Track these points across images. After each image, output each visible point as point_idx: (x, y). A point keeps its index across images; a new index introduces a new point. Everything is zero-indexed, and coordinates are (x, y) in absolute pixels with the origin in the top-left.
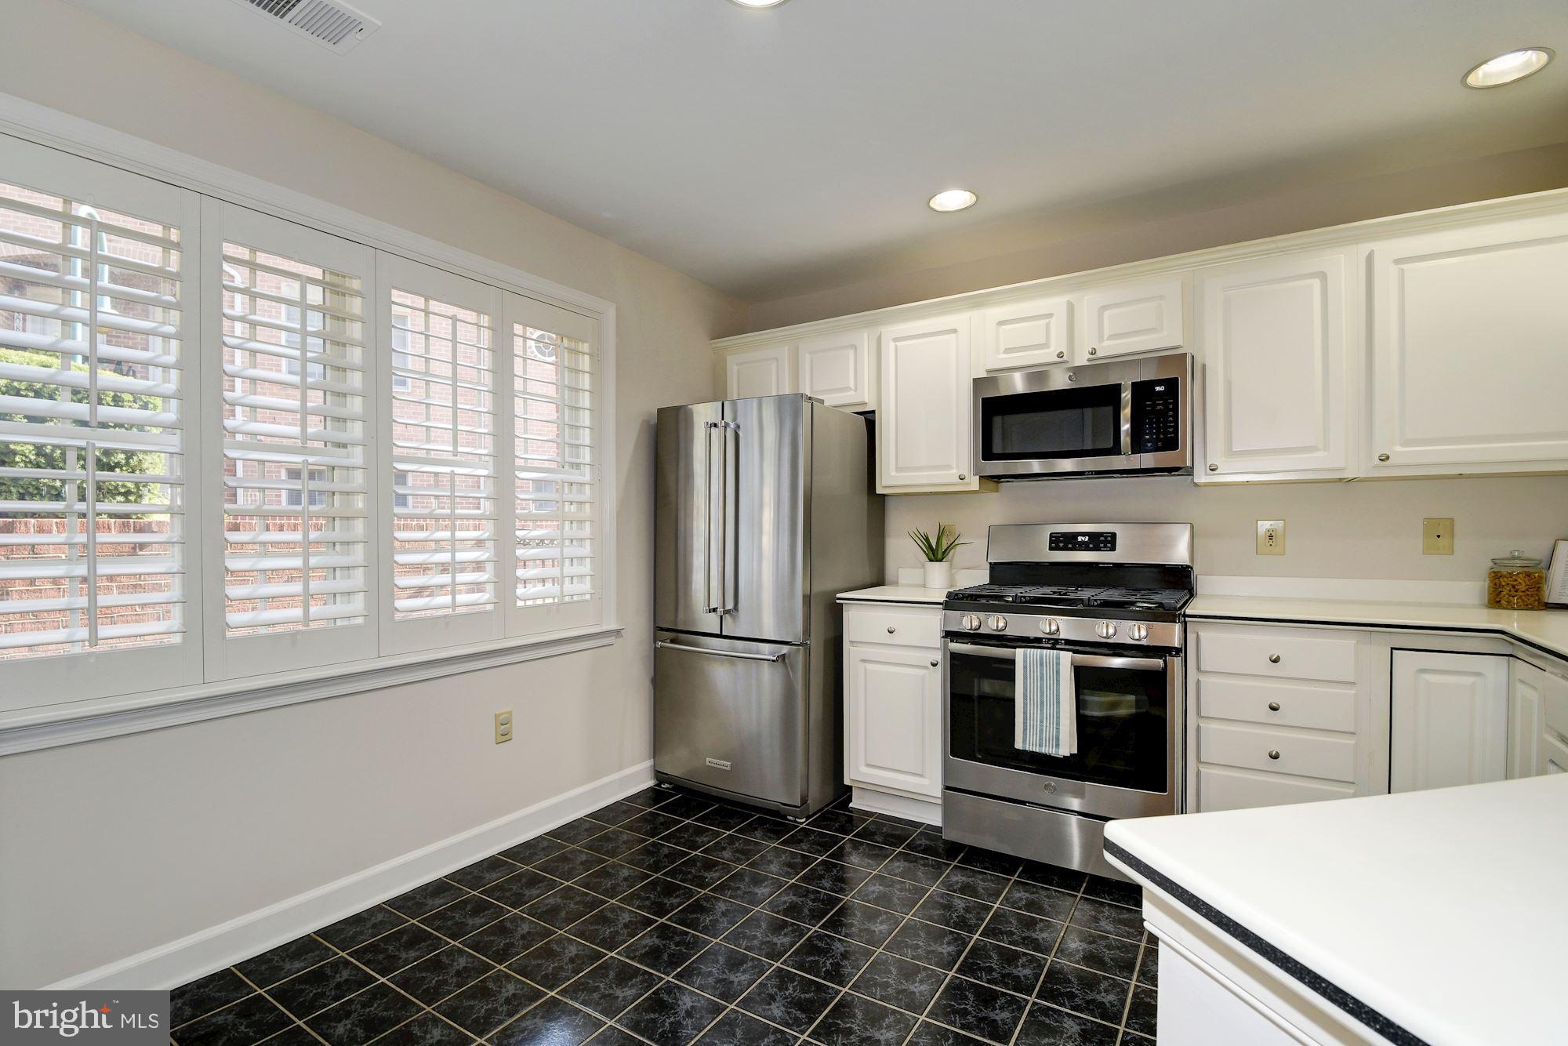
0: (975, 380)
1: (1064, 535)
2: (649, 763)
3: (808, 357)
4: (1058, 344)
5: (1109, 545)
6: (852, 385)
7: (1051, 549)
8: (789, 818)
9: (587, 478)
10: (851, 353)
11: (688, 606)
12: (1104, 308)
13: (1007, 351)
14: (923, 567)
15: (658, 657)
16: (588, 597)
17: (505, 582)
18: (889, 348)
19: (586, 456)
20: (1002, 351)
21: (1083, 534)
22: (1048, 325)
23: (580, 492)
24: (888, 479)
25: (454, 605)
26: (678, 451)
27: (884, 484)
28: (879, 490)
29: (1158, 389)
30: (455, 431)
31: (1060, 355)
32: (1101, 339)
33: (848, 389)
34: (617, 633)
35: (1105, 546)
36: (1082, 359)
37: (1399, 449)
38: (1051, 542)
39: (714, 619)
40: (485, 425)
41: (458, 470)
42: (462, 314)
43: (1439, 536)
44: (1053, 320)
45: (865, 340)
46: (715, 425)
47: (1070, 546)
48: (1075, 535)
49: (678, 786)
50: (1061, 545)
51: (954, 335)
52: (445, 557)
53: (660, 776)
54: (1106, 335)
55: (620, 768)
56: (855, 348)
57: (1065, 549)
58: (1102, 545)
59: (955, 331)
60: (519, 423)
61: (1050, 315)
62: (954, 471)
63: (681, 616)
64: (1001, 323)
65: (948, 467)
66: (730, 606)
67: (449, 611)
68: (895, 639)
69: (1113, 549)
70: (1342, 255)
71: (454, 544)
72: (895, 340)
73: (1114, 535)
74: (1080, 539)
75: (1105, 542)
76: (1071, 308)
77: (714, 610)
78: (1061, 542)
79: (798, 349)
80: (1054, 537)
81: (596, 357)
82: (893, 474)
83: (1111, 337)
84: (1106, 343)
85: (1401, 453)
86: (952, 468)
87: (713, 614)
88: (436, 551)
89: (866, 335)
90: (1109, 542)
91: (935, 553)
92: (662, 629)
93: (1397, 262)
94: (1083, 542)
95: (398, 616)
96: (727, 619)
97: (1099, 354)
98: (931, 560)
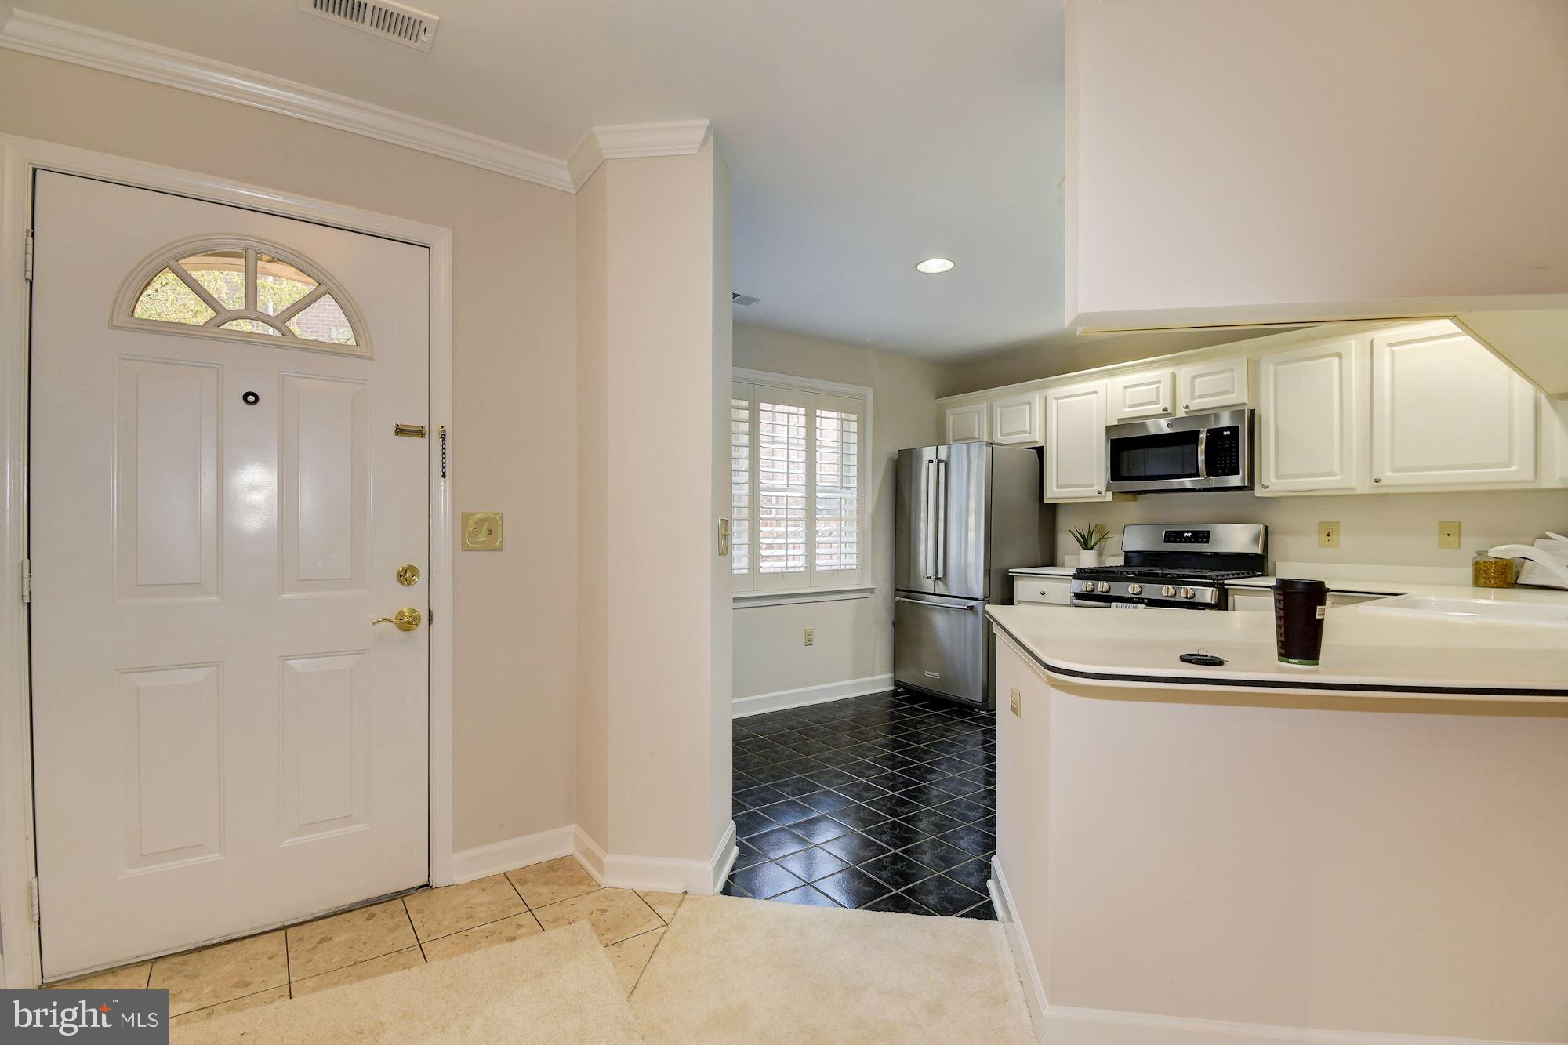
0: (1106, 427)
2: (890, 676)
3: (999, 410)
4: (1164, 402)
6: (1028, 430)
8: (976, 710)
9: (855, 495)
10: (1028, 407)
11: (917, 576)
12: (1195, 377)
13: (1131, 406)
14: (1078, 554)
15: (897, 605)
16: (854, 567)
17: (811, 555)
18: (1053, 405)
19: (854, 483)
20: (1127, 405)
22: (1158, 388)
23: (851, 504)
24: (1053, 492)
25: (787, 567)
26: (911, 476)
27: (1048, 496)
28: (1046, 501)
29: (1225, 433)
30: (788, 473)
31: (1165, 409)
32: (1193, 398)
33: (1025, 432)
34: (871, 590)
35: (1202, 540)
36: (1181, 413)
37: (1389, 474)
39: (930, 583)
40: (802, 468)
41: (789, 494)
42: (793, 409)
43: (1449, 535)
44: (1161, 385)
45: (1037, 398)
46: (932, 461)
49: (908, 689)
51: (1095, 395)
52: (782, 541)
53: (897, 683)
54: (1197, 395)
55: (873, 675)
56: (1030, 404)
57: (1175, 542)
59: (1096, 392)
60: (818, 465)
61: (1159, 382)
62: (1095, 488)
63: (912, 582)
64: (1126, 387)
65: (1092, 485)
66: (940, 575)
67: (784, 570)
68: (1047, 599)
70: (1353, 341)
71: (787, 534)
72: (1057, 398)
74: (1185, 535)
76: (1174, 376)
77: (931, 577)
79: (992, 404)
81: (861, 421)
82: (1055, 489)
83: (1200, 397)
84: (1197, 401)
85: (1389, 476)
86: (1094, 486)
87: (929, 580)
88: (777, 537)
89: (1037, 395)
91: (1086, 544)
92: (899, 590)
93: (1391, 345)
95: (762, 571)
96: (939, 583)
97: (1191, 409)
98: (1084, 549)
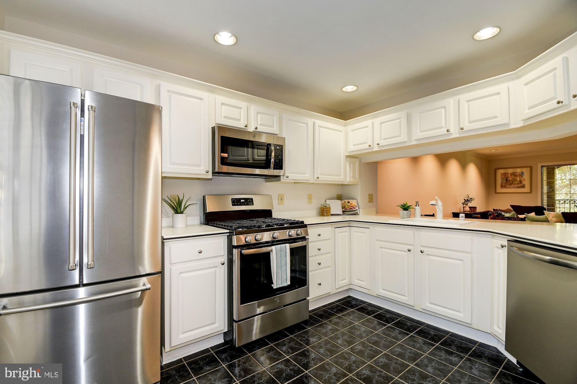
1: (236, 199)
5: (251, 203)
7: (233, 205)
21: (243, 199)
38: (232, 202)
47: (239, 204)
48: (240, 199)
50: (236, 203)
58: (249, 203)
69: (253, 204)
73: (252, 199)
75: (250, 202)
78: (236, 202)
80: (233, 200)
90: (251, 202)
94: (243, 202)
